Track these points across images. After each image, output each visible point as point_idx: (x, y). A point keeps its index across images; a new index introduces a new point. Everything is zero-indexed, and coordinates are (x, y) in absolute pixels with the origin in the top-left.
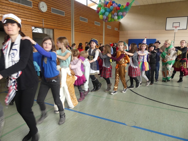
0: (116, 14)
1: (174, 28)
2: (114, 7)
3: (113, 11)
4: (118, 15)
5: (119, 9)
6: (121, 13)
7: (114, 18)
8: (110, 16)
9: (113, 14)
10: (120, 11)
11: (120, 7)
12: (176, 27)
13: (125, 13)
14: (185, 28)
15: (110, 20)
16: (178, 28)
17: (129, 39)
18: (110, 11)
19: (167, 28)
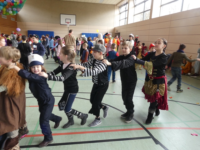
0: (10, 9)
1: (67, 24)
2: (8, 2)
3: (7, 6)
4: (12, 10)
5: (14, 5)
6: (15, 9)
7: (8, 12)
8: (5, 10)
9: (7, 9)
10: (14, 7)
11: (14, 4)
12: (68, 23)
13: (19, 9)
14: (75, 24)
15: (5, 13)
16: (70, 24)
17: (28, 31)
18: (4, 6)
19: (61, 23)
